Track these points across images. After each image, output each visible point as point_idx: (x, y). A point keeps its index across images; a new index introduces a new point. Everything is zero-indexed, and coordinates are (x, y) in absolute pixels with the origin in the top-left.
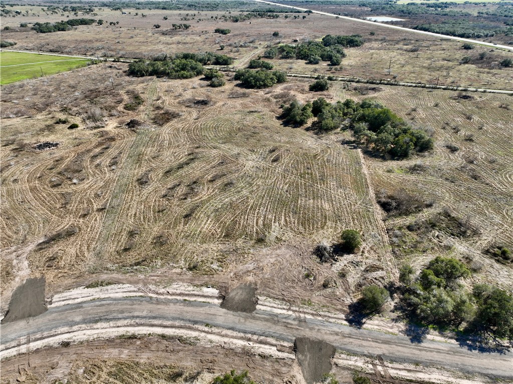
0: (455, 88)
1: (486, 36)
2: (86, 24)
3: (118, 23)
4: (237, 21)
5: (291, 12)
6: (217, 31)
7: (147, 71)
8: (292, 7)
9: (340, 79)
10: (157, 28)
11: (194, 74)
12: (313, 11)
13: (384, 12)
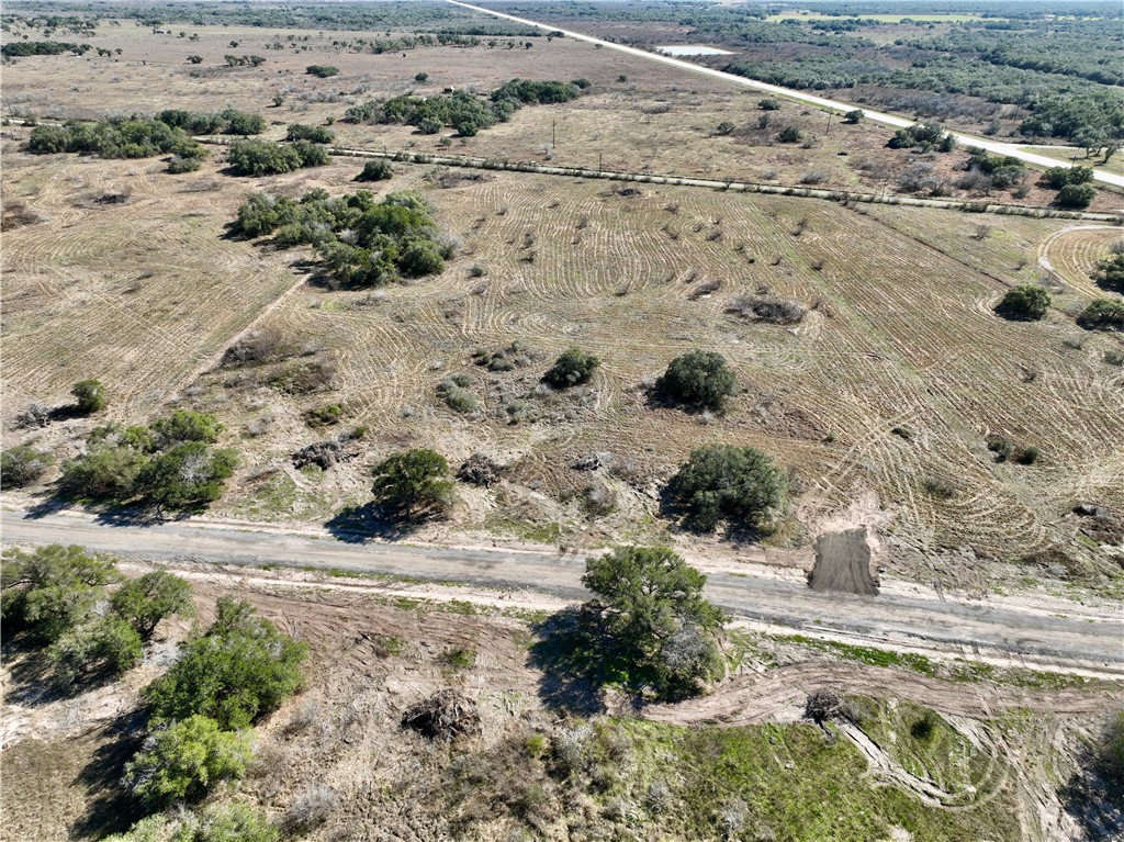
0: (630, 177)
1: (837, 86)
2: (48, 52)
3: (119, 51)
4: (379, 51)
5: (521, 35)
6: (312, 71)
7: (61, 143)
8: (533, 24)
9: (436, 160)
10: (194, 62)
11: (156, 150)
12: (566, 33)
13: (709, 36)
